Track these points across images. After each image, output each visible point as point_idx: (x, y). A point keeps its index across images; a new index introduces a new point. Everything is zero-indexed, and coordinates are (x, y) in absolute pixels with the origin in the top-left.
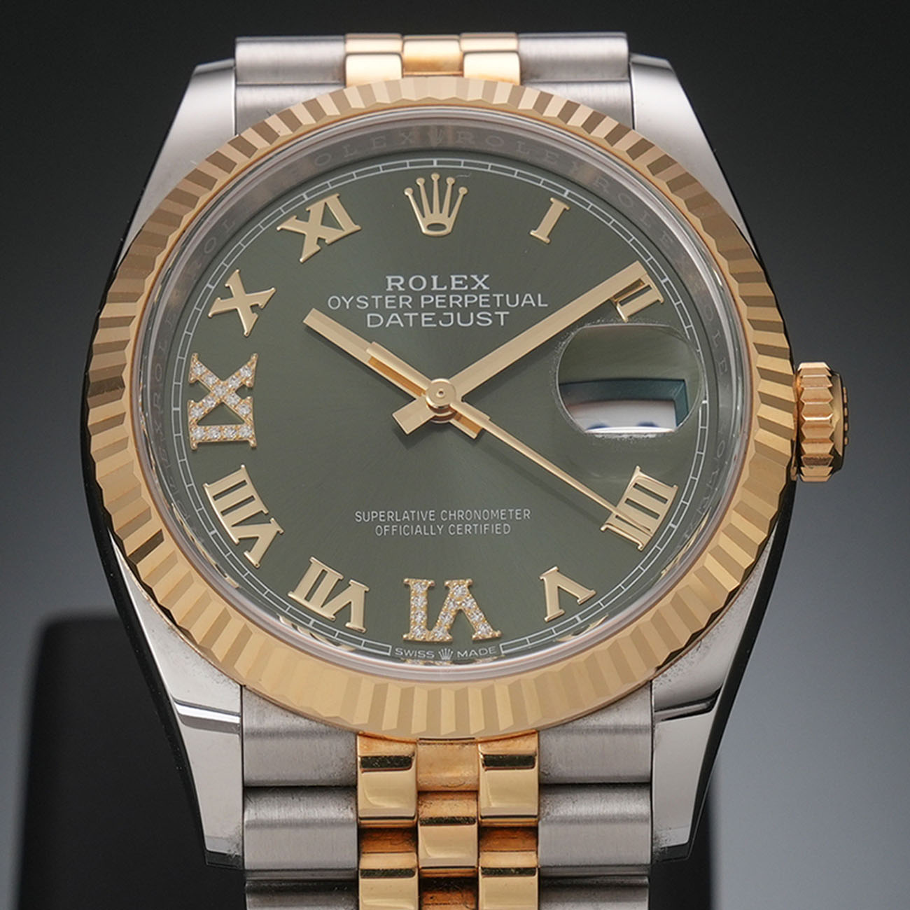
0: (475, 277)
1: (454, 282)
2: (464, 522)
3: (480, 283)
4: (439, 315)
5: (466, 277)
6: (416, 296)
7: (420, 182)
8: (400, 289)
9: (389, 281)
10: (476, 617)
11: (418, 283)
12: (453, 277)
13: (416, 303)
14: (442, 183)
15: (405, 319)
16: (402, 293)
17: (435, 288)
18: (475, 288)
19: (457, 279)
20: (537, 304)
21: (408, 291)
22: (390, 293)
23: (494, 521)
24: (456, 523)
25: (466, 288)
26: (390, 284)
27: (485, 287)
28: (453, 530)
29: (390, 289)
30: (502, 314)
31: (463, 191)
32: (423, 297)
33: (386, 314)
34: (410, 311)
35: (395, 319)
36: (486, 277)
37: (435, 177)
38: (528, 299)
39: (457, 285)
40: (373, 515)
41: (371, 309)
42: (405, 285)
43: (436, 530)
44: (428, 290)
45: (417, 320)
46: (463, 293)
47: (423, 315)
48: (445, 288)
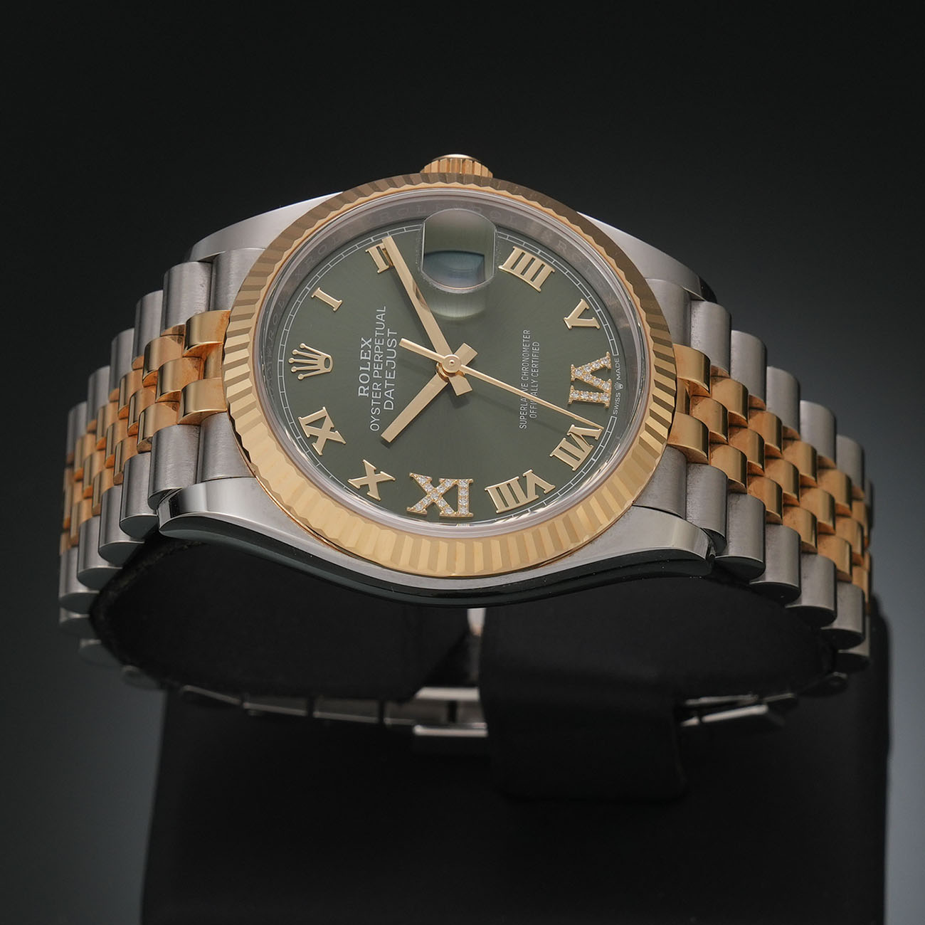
0: (362, 346)
1: (365, 358)
2: (530, 368)
3: (367, 343)
4: (389, 368)
5: (362, 351)
6: (373, 380)
7: (294, 369)
8: (368, 388)
9: (362, 394)
10: (596, 365)
11: (364, 378)
12: (362, 358)
13: (378, 380)
14: (296, 356)
15: (389, 388)
16: (371, 388)
17: (369, 369)
18: (370, 346)
19: (363, 356)
20: (383, 313)
21: (370, 384)
22: (370, 395)
23: (530, 350)
24: (530, 372)
25: (370, 351)
26: (364, 394)
27: (370, 340)
28: (535, 374)
29: (367, 395)
30: (389, 333)
31: (303, 345)
32: (374, 377)
33: (385, 398)
34: (383, 384)
35: (388, 394)
36: (362, 339)
37: (292, 360)
38: (380, 317)
39: (368, 356)
40: (522, 418)
41: (381, 406)
42: (365, 386)
43: (535, 384)
44: (370, 373)
45: (389, 381)
46: (373, 354)
47: (387, 377)
48: (369, 363)
